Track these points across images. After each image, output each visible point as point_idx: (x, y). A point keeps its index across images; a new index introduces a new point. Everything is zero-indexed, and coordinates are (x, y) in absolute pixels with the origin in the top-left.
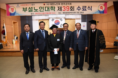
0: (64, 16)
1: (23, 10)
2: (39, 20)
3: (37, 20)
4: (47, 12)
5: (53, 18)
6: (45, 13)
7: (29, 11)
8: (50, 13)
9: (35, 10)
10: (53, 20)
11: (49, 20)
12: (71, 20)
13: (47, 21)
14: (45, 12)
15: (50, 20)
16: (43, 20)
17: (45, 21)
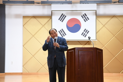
0: (94, 6)
2: (24, 17)
3: (17, 16)
5: (64, 13)
10: (62, 18)
11: (53, 17)
12: (114, 19)
13: (46, 20)
15: (55, 18)
16: (34, 17)
17: (41, 20)
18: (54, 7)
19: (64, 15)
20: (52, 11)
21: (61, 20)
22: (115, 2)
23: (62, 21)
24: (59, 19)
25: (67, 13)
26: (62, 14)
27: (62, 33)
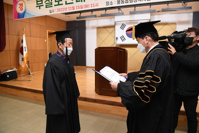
1: (37, 4)
2: (98, 28)
4: (80, 4)
6: (75, 8)
7: (46, 7)
8: (86, 6)
9: (57, 3)
12: (167, 27)
14: (76, 4)
16: (105, 27)
17: (109, 29)
18: (117, 18)
20: (115, 22)
22: (159, 11)
23: (123, 29)
24: (120, 28)
25: (127, 23)
27: (123, 38)
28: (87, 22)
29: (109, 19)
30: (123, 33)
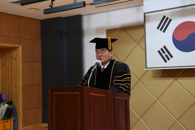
2: (108, 30)
16: (123, 29)
19: (167, 18)
20: (145, 13)
21: (161, 30)
23: (164, 31)
24: (158, 28)
25: (174, 14)
26: (164, 17)
27: (165, 54)
28: (85, 19)
29: (134, 9)
30: (166, 39)
